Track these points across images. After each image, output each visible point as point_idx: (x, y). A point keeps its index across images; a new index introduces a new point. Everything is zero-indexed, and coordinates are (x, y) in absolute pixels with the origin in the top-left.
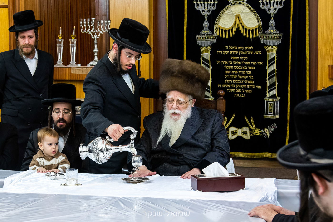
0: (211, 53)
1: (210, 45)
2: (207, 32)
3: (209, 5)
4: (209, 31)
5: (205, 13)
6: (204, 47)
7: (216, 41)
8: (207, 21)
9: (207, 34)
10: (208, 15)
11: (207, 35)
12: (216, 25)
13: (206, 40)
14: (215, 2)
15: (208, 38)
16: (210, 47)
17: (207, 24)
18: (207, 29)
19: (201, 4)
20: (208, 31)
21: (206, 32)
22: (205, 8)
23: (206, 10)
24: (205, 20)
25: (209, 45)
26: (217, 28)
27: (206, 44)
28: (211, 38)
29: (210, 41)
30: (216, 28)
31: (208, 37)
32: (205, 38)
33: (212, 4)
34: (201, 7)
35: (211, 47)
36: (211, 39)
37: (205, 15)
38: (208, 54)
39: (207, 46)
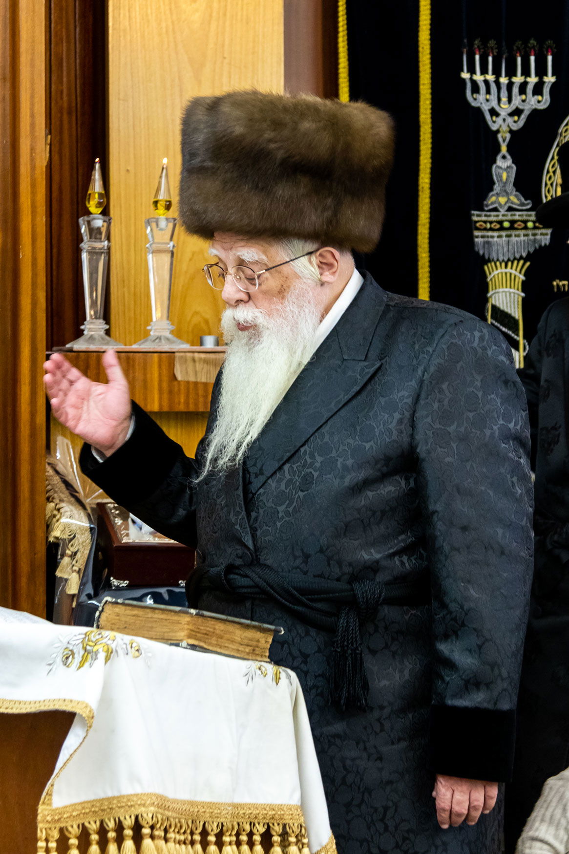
0: (525, 286)
1: (524, 255)
2: (509, 200)
3: (516, 90)
4: (519, 199)
5: (499, 120)
6: (498, 264)
7: (548, 237)
8: (509, 157)
9: (510, 209)
10: (511, 131)
11: (509, 213)
12: (548, 172)
13: (504, 233)
14: (546, 79)
15: (516, 226)
16: (521, 262)
17: (508, 167)
18: (510, 187)
19: (486, 82)
20: (512, 198)
21: (503, 200)
22: (499, 100)
23: (505, 108)
24: (498, 150)
25: (517, 256)
26: (552, 184)
27: (506, 249)
28: (526, 228)
29: (522, 238)
30: (549, 183)
31: (513, 222)
32: (498, 226)
33: (530, 88)
34: (488, 96)
35: (528, 264)
36: (530, 232)
37: (498, 131)
38: (512, 290)
39: (509, 260)
